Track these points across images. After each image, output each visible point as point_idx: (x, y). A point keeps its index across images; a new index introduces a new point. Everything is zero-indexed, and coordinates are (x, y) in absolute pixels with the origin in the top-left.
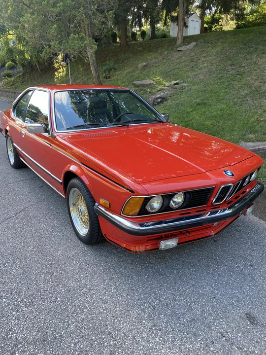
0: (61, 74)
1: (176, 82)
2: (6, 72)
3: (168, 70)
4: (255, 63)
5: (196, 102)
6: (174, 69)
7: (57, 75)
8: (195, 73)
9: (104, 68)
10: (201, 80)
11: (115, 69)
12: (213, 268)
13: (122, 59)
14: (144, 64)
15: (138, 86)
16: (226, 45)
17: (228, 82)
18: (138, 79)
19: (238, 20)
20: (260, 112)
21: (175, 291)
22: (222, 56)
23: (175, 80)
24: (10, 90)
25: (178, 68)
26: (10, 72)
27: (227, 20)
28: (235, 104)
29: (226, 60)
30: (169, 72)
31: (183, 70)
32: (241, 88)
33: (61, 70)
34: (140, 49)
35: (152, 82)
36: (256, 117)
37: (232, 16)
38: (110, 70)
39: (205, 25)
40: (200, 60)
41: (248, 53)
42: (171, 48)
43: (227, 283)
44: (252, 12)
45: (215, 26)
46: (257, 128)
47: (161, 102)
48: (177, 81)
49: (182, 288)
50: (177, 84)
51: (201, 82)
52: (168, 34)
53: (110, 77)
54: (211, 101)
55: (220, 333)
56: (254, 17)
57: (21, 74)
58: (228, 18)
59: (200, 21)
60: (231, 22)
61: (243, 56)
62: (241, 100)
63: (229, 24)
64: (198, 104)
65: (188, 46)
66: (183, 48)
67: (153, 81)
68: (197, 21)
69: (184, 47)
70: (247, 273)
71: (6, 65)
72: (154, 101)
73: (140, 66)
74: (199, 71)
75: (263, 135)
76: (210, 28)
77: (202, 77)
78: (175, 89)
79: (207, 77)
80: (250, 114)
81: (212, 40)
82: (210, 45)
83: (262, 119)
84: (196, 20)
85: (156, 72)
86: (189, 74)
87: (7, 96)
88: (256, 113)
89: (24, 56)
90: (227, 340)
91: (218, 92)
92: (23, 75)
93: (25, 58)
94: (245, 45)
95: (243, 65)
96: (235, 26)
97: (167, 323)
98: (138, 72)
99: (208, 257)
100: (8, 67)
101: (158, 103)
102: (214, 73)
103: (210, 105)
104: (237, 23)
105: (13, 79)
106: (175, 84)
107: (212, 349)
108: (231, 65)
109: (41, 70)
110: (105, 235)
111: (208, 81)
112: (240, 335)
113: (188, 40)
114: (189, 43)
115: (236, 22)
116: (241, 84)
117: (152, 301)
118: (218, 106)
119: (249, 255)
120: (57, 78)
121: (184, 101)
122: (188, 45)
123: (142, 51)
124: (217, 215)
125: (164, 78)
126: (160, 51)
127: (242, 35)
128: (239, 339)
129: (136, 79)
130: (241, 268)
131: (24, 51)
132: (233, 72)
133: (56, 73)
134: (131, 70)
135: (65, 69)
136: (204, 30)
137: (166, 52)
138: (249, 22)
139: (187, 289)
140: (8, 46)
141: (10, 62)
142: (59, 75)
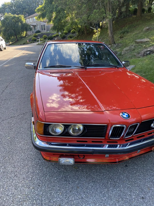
0: (97, 36)
2: (70, 35)
7: (94, 36)
9: (121, 31)
11: (128, 32)
12: (108, 189)
13: (135, 25)
14: (147, 28)
15: (138, 43)
18: (140, 38)
21: (66, 198)
26: (72, 35)
33: (97, 34)
34: (149, 18)
35: (148, 40)
38: (124, 33)
47: (150, 54)
49: (72, 198)
53: (123, 37)
57: (77, 36)
67: (150, 39)
71: (71, 31)
72: (144, 53)
73: (144, 29)
92: (78, 37)
93: (78, 27)
98: (142, 33)
99: (111, 178)
100: (72, 33)
101: (147, 54)
109: (87, 34)
117: (45, 200)
120: (94, 38)
123: (150, 19)
129: (139, 38)
130: (132, 197)
133: (94, 35)
134: (137, 32)
135: (99, 33)
141: (73, 30)
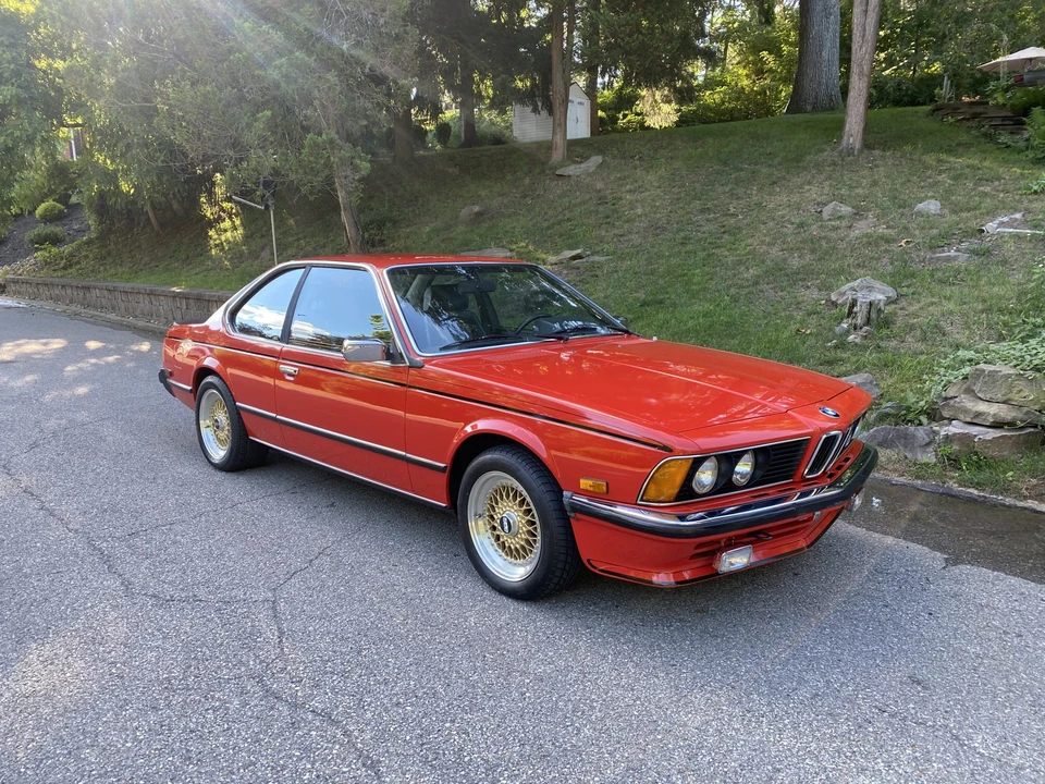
0: (229, 234)
1: (574, 253)
2: (42, 229)
3: (545, 224)
4: (759, 205)
5: (637, 299)
6: (559, 223)
7: (215, 237)
8: (616, 231)
10: (637, 247)
12: (814, 616)
13: (407, 195)
14: (476, 209)
16: (678, 164)
17: (704, 250)
18: (467, 247)
19: (681, 102)
20: (799, 316)
22: (676, 190)
23: (571, 248)
24: (63, 281)
25: (569, 220)
26: (55, 229)
27: (656, 101)
28: (735, 300)
29: (688, 198)
30: (548, 228)
31: (583, 224)
32: (740, 263)
33: (227, 224)
35: (509, 254)
36: (793, 327)
37: (666, 92)
38: (380, 224)
39: (600, 113)
40: (621, 199)
41: (737, 182)
42: (538, 170)
43: (854, 638)
44: (710, 84)
45: (625, 116)
46: (802, 350)
48: (579, 251)
50: (578, 257)
51: (638, 253)
52: (507, 133)
53: (382, 241)
54: (673, 297)
55: (876, 707)
56: (716, 96)
57: (93, 235)
58: (658, 97)
59: (587, 103)
60: (666, 108)
61: (727, 189)
62: (747, 290)
63: (660, 112)
64: (644, 304)
65: (582, 165)
66: (571, 170)
67: (511, 251)
68: (581, 103)
69: (572, 167)
70: (883, 618)
71: (39, 211)
74: (626, 226)
75: (821, 364)
76: (614, 120)
77: (636, 239)
78: (575, 271)
79: (651, 239)
80: (779, 321)
81: (641, 153)
82: (638, 162)
83: (808, 332)
84: (579, 100)
85: (514, 228)
86: (603, 233)
87: (56, 299)
88: (791, 317)
89: (117, 187)
90: (892, 716)
91: (686, 275)
92: (102, 237)
93: (114, 192)
94: (725, 164)
95: (732, 210)
96: (675, 118)
97: (769, 704)
100: (45, 217)
102: (664, 229)
103: (674, 305)
104: (678, 111)
105: (67, 249)
106: (574, 258)
107: (871, 730)
108: (702, 211)
109: (162, 225)
110: (588, 560)
111: (656, 250)
112: (912, 706)
113: (577, 149)
114: (585, 158)
115: (677, 107)
116: (738, 255)
118: (695, 307)
119: (875, 590)
120: (216, 246)
121: (606, 297)
122: (581, 162)
123: (460, 176)
124: (812, 497)
125: (538, 244)
126: (509, 177)
127: (711, 140)
128: (913, 712)
129: (461, 247)
131: (116, 171)
132: (712, 227)
133: (212, 233)
134: (439, 224)
135: (238, 222)
136: (598, 126)
137: (527, 181)
138: (707, 108)
139: (780, 654)
140: (54, 158)
141: (52, 202)
142: (223, 238)
